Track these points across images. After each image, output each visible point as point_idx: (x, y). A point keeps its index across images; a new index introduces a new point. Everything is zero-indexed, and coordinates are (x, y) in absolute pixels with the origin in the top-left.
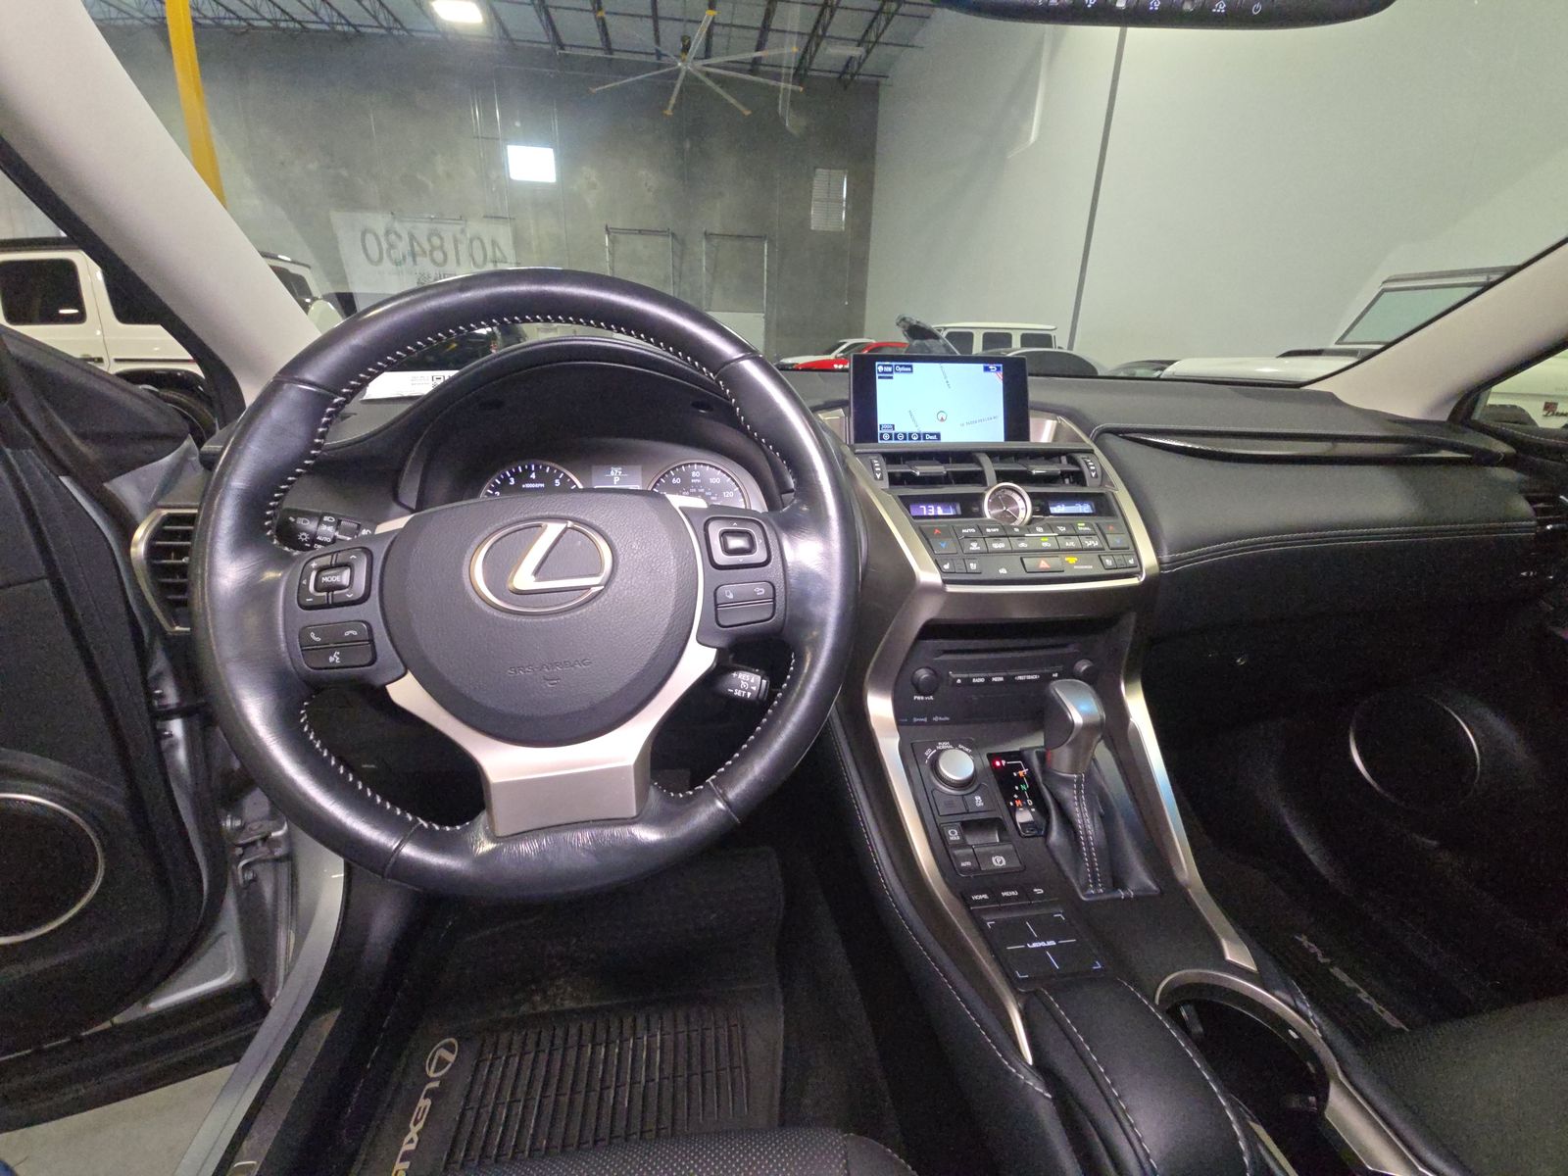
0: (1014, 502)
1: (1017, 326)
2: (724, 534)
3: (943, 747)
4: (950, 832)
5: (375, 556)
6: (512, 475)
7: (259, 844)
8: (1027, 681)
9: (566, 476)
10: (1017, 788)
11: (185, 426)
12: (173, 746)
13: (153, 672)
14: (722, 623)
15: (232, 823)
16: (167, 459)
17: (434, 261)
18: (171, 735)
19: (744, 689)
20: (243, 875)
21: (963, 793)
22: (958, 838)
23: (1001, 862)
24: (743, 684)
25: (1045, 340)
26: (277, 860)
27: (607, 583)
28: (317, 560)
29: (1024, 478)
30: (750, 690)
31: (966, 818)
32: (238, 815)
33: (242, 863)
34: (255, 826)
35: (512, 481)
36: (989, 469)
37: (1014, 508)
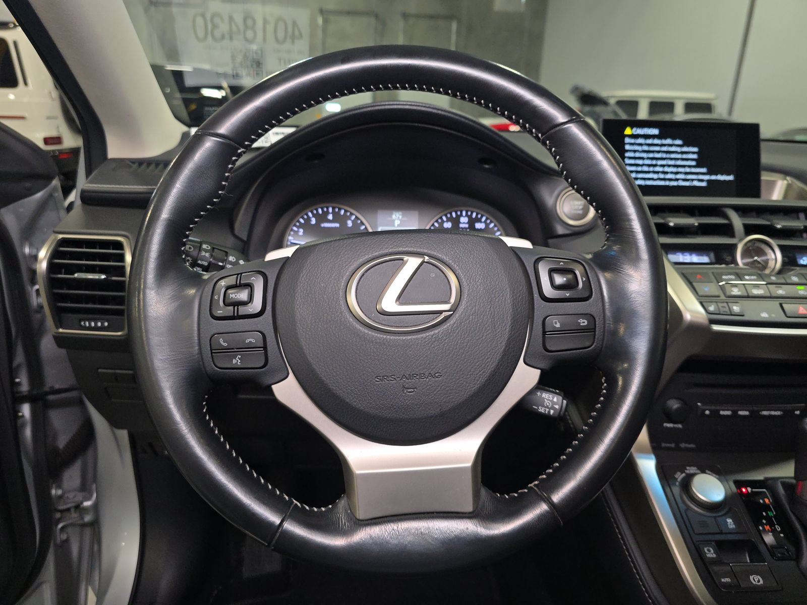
0: (764, 254)
1: (679, 95)
2: (551, 271)
3: (692, 472)
4: (706, 549)
5: (269, 277)
6: (314, 215)
7: (73, 510)
8: (770, 416)
9: (357, 218)
10: (764, 514)
11: (56, 169)
12: (23, 425)
13: (15, 364)
14: (550, 348)
15: (56, 492)
16: (39, 195)
17: (246, 40)
18: (23, 416)
19: (547, 407)
20: (60, 535)
21: (714, 515)
22: (715, 556)
23: (759, 581)
24: (547, 403)
25: (706, 107)
26: (84, 525)
27: (454, 309)
28: (226, 279)
29: (770, 231)
30: (553, 408)
31: (718, 537)
32: (59, 487)
33: (60, 526)
34: (71, 495)
35: (313, 221)
36: (737, 222)
37: (764, 258)
